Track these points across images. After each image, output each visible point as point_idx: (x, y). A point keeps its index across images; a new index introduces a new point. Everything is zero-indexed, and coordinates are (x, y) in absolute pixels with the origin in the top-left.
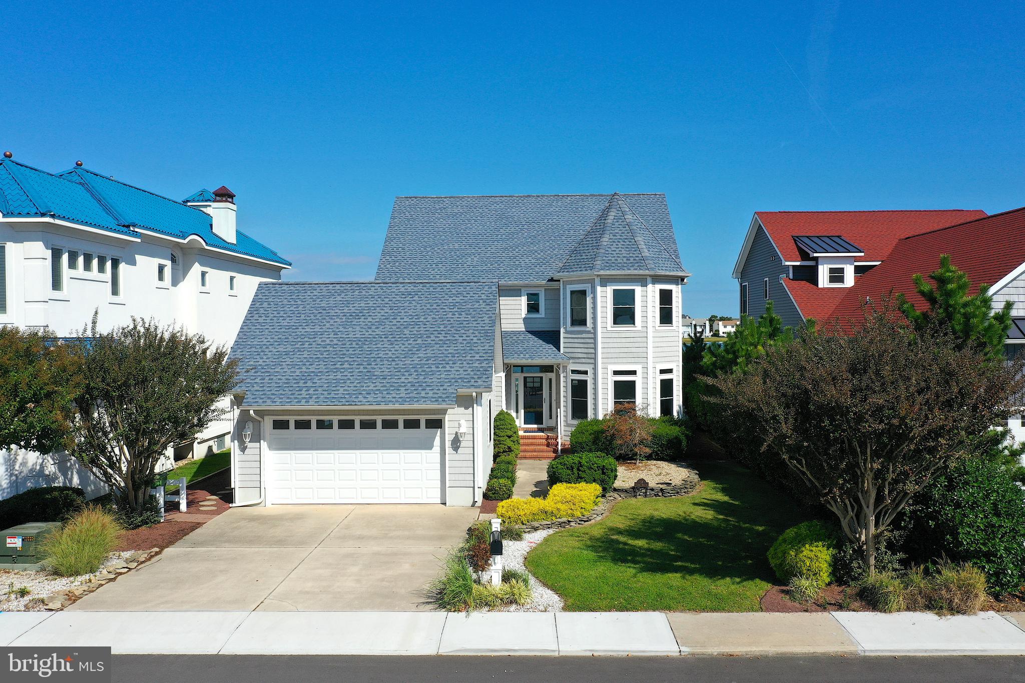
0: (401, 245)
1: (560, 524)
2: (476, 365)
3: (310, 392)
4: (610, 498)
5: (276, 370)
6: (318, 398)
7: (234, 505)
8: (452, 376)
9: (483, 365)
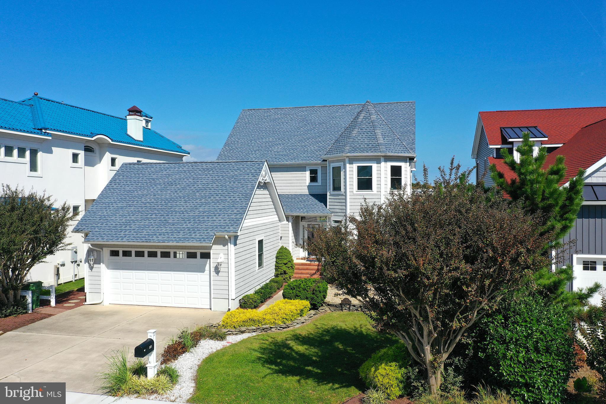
0: (237, 140)
1: (263, 330)
2: (233, 217)
3: (126, 233)
4: (321, 311)
5: (112, 219)
6: (129, 237)
7: (86, 303)
8: (215, 224)
9: (238, 217)
